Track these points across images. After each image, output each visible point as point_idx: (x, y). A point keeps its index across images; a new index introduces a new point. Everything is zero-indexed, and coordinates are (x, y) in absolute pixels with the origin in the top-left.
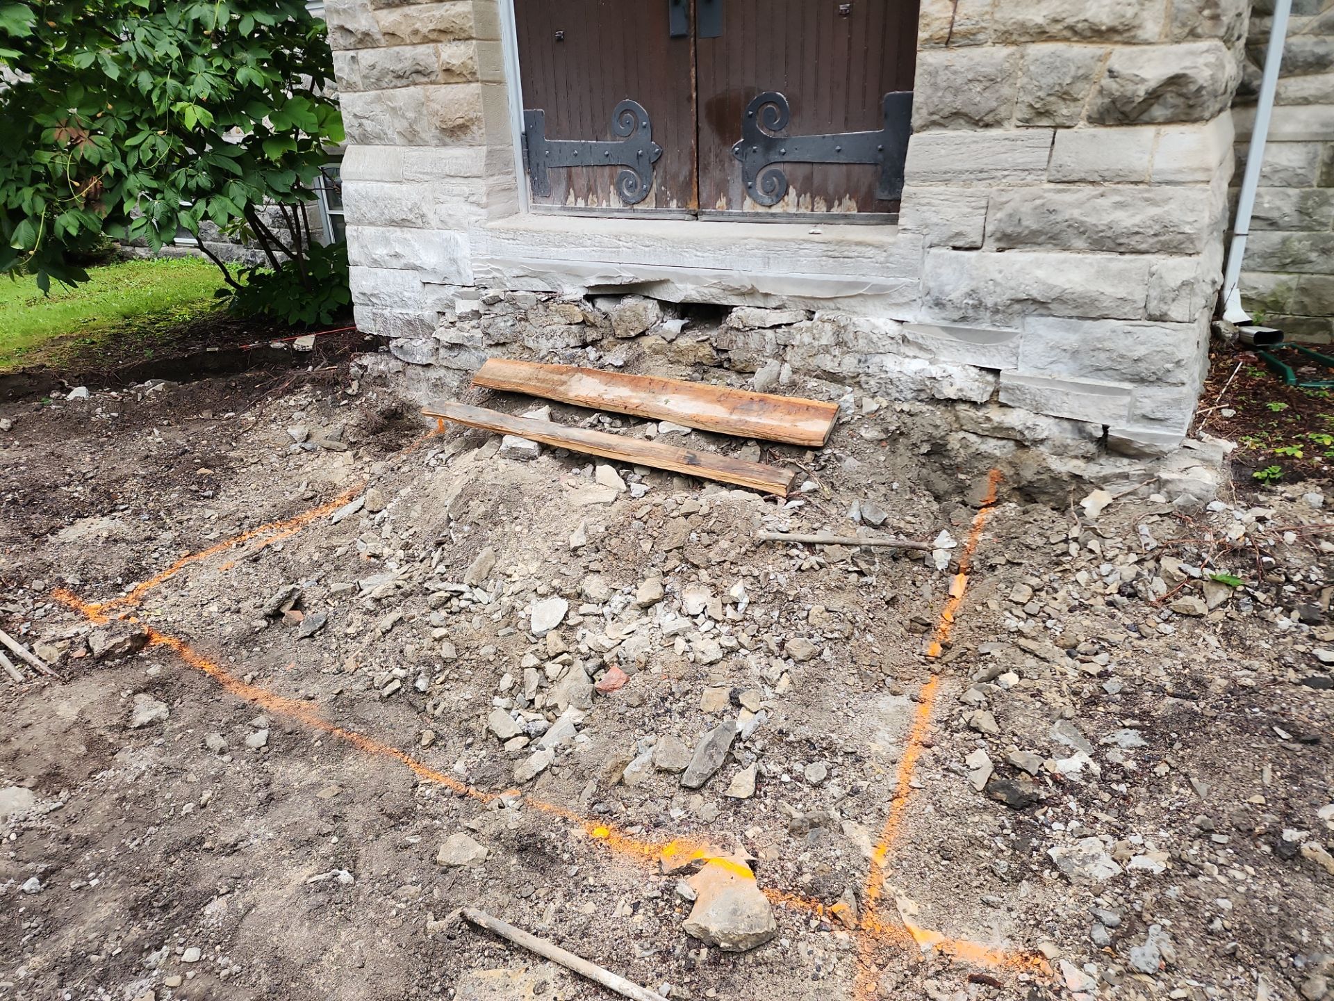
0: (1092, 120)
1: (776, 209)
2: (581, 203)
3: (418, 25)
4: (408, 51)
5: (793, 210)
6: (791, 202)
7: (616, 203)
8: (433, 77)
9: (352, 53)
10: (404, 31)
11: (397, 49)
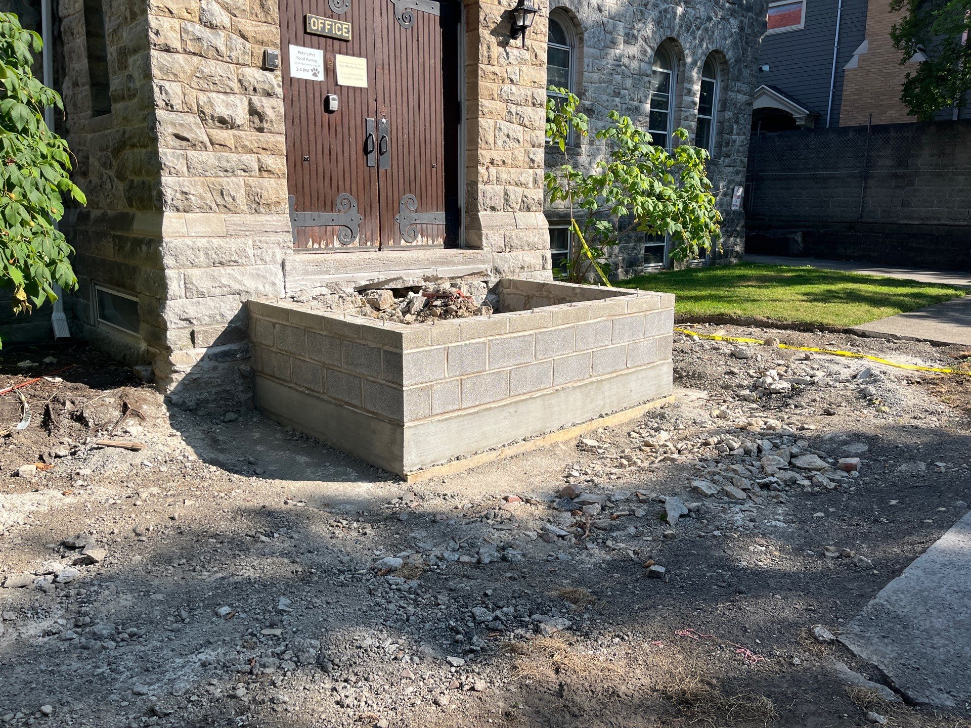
0: (520, 210)
1: (414, 244)
2: (316, 246)
3: (247, 143)
4: (234, 157)
5: (420, 243)
6: (419, 240)
7: (337, 244)
8: (253, 173)
9: (181, 152)
10: (231, 143)
11: (225, 154)
